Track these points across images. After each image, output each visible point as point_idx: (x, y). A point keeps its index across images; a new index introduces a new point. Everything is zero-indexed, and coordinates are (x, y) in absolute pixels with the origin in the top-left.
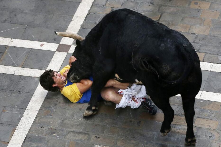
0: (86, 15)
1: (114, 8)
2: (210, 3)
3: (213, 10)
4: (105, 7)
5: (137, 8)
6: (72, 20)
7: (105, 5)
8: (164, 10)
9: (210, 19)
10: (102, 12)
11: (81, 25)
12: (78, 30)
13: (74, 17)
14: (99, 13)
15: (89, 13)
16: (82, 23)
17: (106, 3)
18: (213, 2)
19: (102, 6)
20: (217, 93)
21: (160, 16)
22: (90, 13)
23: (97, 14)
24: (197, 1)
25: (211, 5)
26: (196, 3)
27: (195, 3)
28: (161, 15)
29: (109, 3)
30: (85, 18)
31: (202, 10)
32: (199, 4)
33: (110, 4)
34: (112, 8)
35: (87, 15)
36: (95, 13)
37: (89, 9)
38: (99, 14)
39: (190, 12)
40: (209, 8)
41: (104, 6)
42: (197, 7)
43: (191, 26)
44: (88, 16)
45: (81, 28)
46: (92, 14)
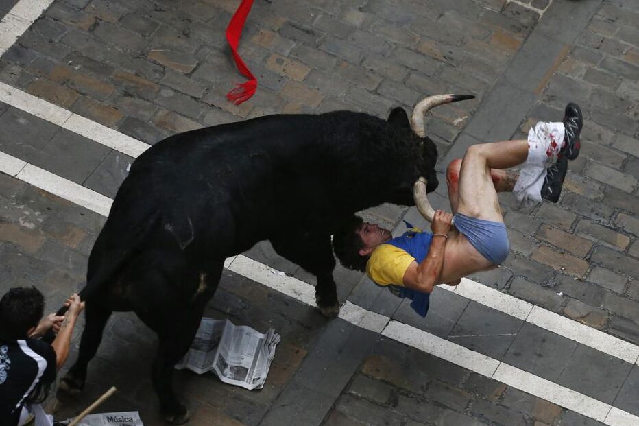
0: (36, 18)
1: (101, 20)
2: (309, 70)
3: (311, 87)
4: (82, 12)
5: (152, 35)
6: (3, 20)
7: (84, 8)
8: (207, 57)
9: (301, 103)
10: (72, 22)
11: (18, 37)
12: (9, 47)
13: (8, 15)
14: (65, 21)
15: (44, 17)
16: (20, 34)
17: (87, 5)
18: (316, 68)
19: (77, 10)
20: (268, 267)
21: (195, 66)
22: (46, 18)
23: (60, 23)
24: (283, 58)
25: (309, 74)
26: (280, 61)
27: (277, 60)
28: (198, 65)
29: (93, 6)
30: (31, 24)
31: (287, 80)
32: (285, 63)
33: (94, 10)
34: (96, 18)
35: (39, 18)
36: (56, 20)
37: (45, 6)
38: (66, 24)
39: (262, 76)
40: (304, 79)
41: (81, 9)
42: (279, 69)
43: (254, 108)
44: (40, 21)
45: (16, 43)
46: (50, 19)
